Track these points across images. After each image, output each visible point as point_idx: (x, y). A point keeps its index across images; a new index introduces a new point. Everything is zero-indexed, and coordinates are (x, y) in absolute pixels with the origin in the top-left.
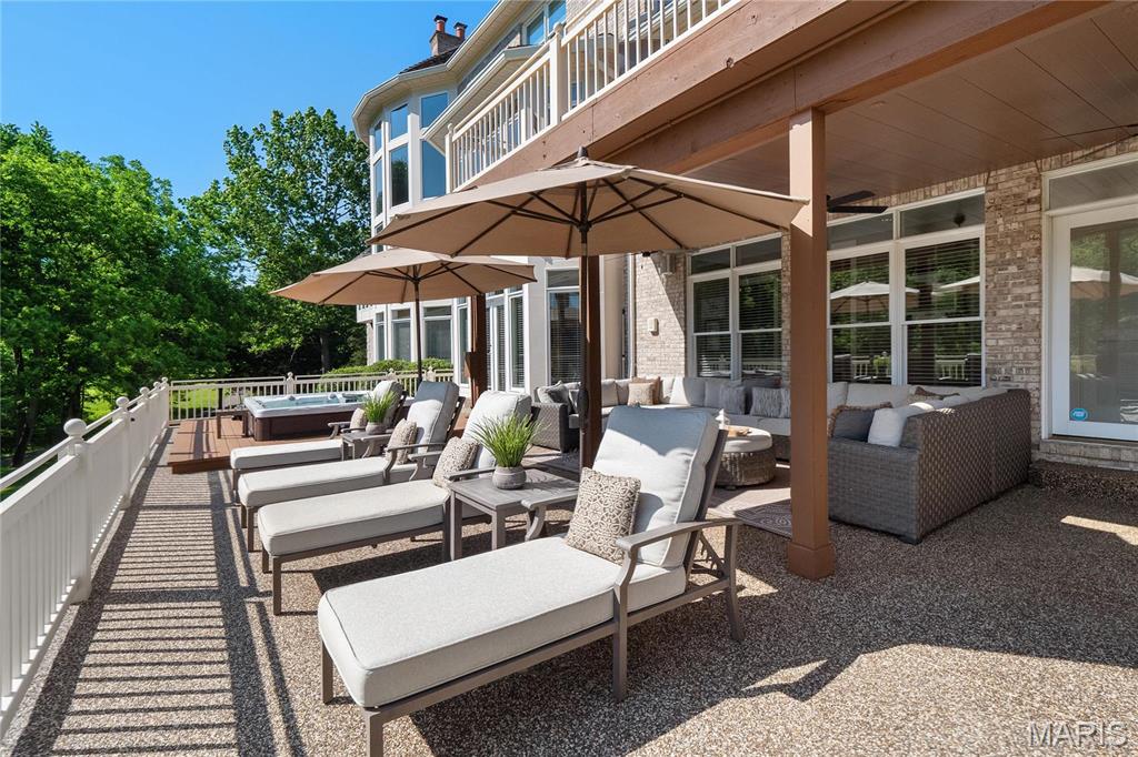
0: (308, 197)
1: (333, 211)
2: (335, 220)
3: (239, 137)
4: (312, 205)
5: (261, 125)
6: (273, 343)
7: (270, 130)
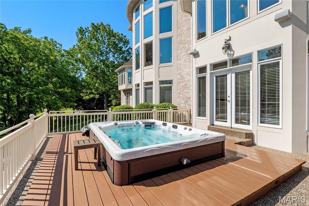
0: (100, 51)
1: (108, 56)
2: (109, 59)
3: (82, 31)
4: (102, 53)
5: (88, 27)
6: (89, 96)
7: (91, 29)
